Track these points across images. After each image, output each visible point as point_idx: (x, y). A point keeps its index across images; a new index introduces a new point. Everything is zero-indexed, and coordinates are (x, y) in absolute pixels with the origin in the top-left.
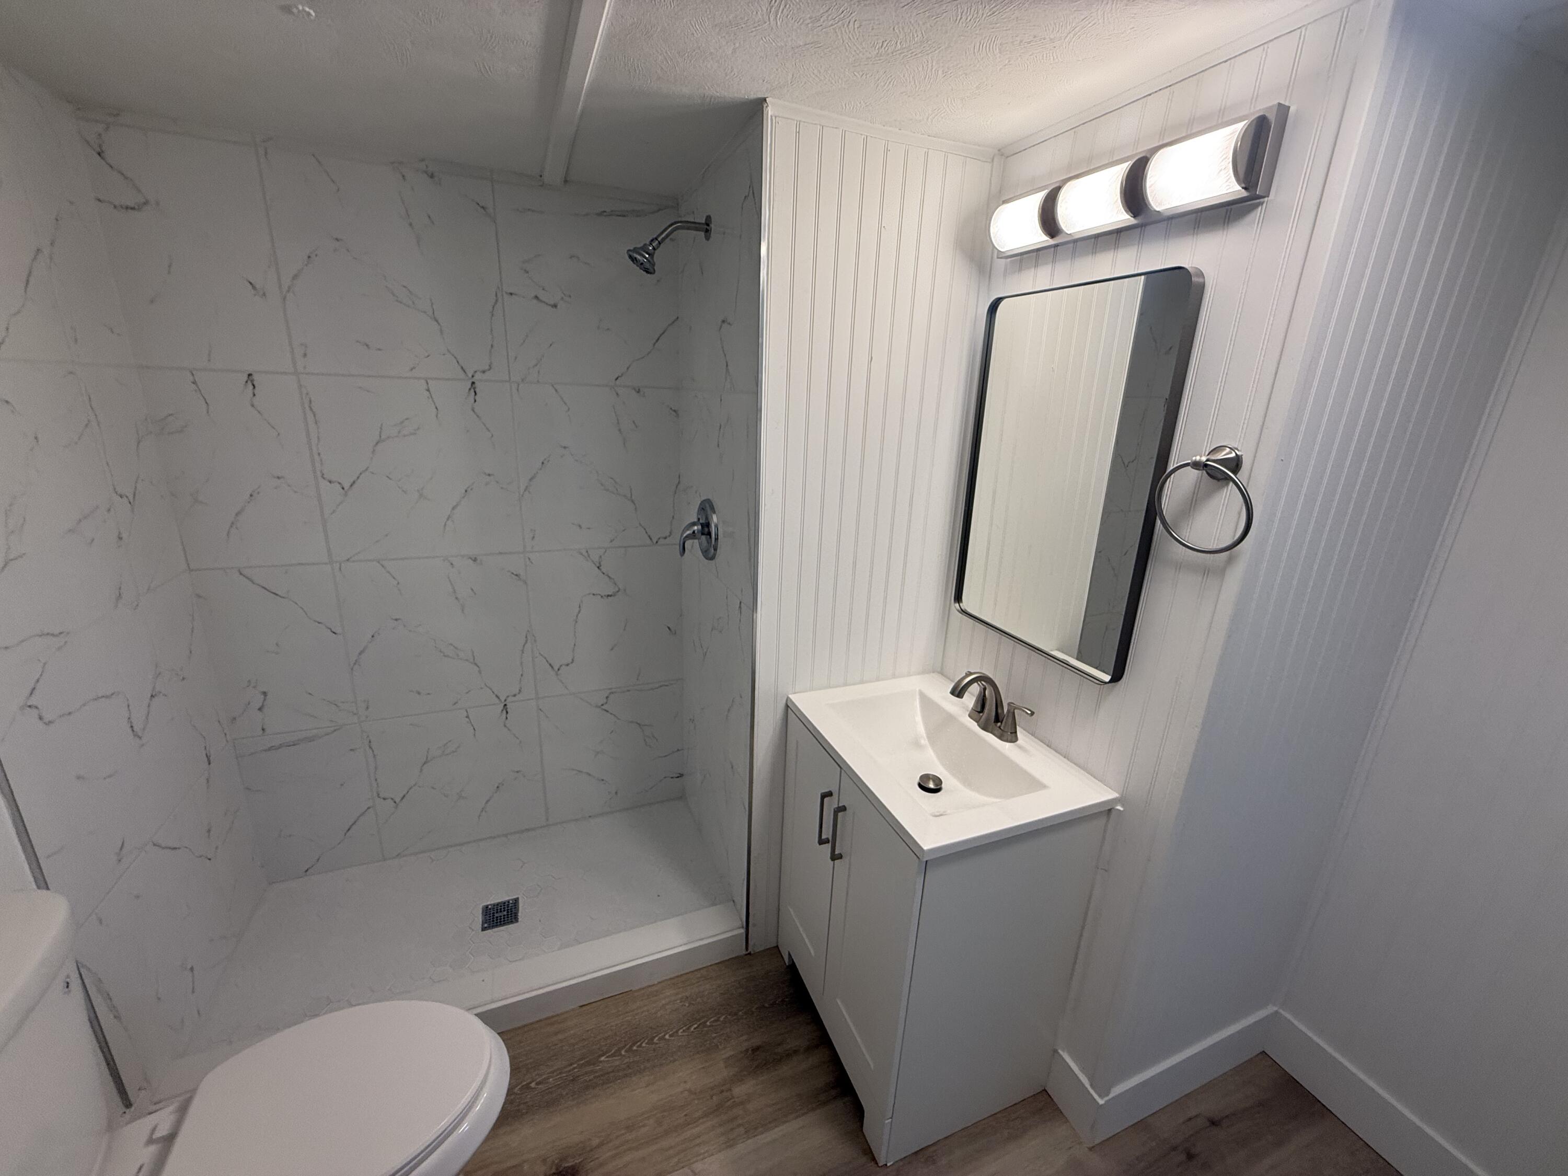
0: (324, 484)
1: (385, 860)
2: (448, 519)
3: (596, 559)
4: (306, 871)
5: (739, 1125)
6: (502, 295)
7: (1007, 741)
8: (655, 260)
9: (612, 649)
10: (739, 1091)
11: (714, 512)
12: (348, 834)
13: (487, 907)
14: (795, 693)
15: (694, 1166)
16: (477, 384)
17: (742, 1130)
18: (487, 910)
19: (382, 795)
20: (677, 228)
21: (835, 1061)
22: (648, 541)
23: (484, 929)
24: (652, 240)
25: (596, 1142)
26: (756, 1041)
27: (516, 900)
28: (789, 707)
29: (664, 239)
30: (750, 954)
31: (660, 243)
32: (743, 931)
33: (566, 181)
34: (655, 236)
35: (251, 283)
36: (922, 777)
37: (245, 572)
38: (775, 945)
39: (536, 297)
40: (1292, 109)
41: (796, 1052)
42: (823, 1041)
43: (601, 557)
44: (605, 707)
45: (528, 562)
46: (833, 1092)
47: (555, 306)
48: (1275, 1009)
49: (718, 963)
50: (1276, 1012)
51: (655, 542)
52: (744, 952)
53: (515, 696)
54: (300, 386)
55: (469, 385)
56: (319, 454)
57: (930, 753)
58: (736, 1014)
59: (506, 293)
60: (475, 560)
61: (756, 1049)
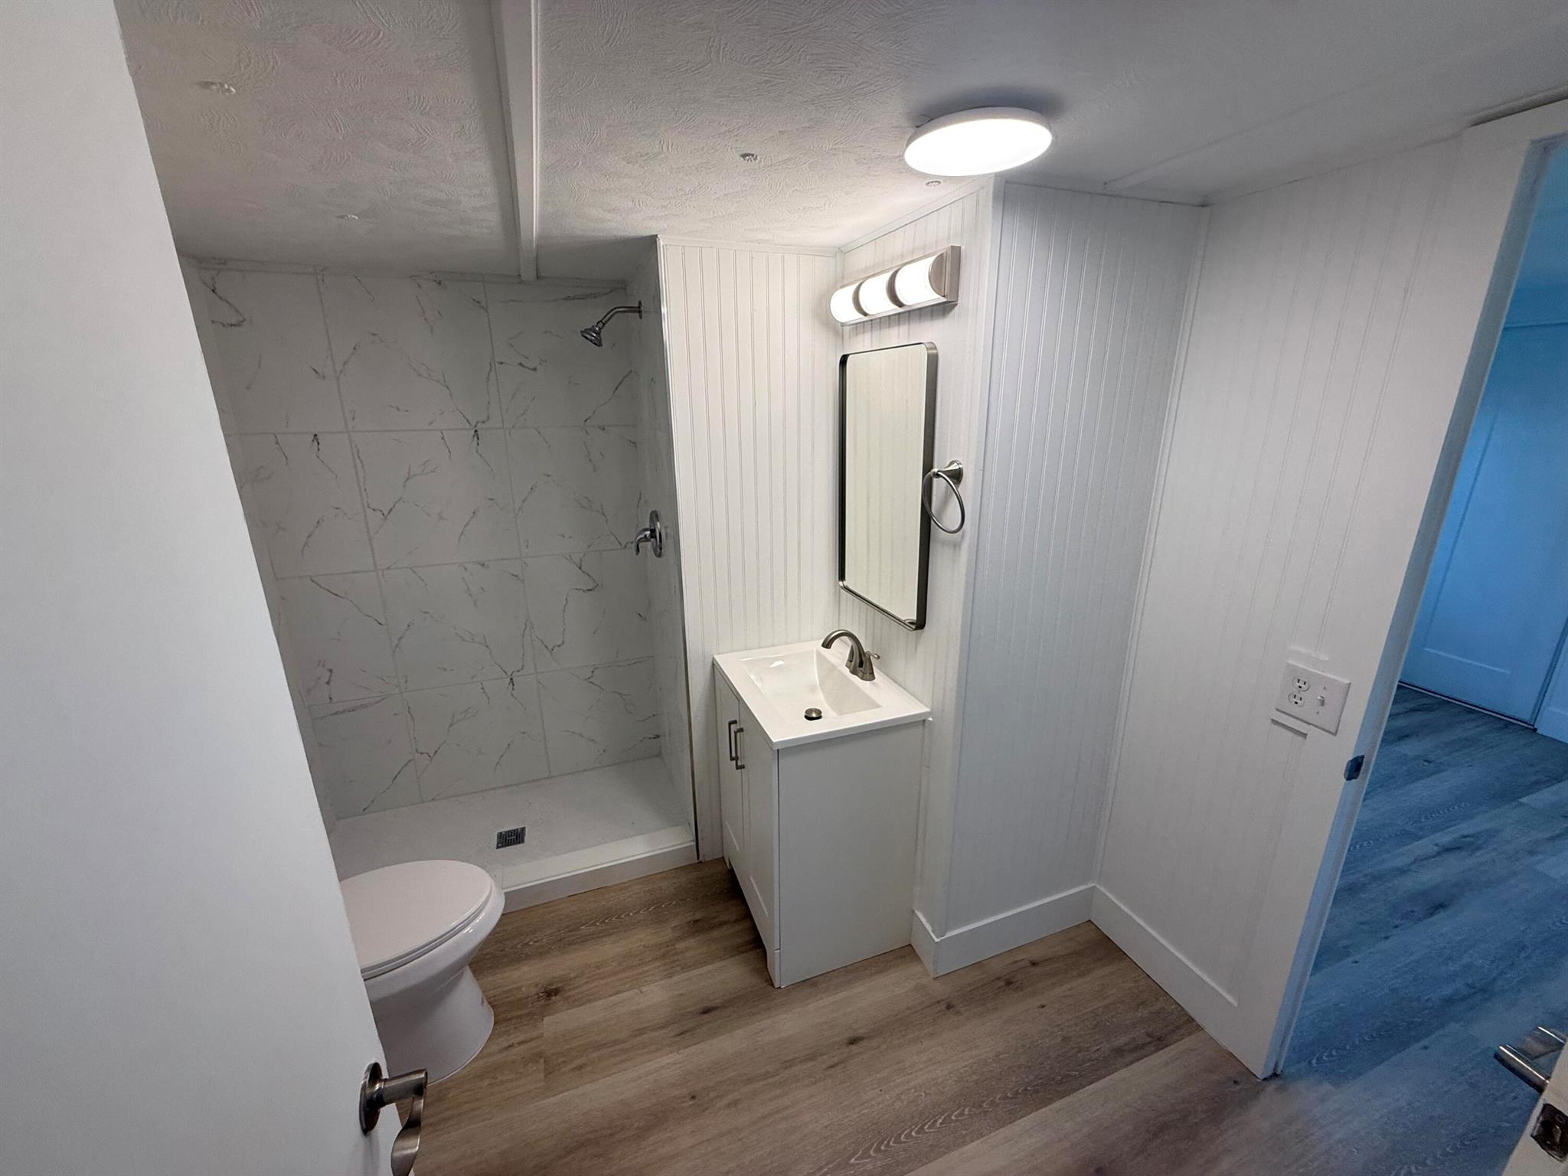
0: (368, 511)
1: (423, 802)
2: (461, 535)
3: (577, 561)
4: (365, 809)
5: (678, 965)
6: (495, 365)
7: (867, 680)
8: (602, 337)
9: (595, 633)
10: (680, 946)
11: (658, 521)
12: (395, 782)
13: (501, 833)
14: (719, 654)
15: (641, 988)
16: (479, 432)
17: (678, 968)
18: (500, 835)
19: (419, 751)
20: (617, 312)
21: (754, 928)
22: (619, 546)
23: (498, 847)
24: (598, 323)
25: (572, 975)
26: (698, 916)
27: (523, 829)
28: (714, 665)
29: (606, 322)
30: (701, 862)
31: (604, 324)
32: (694, 843)
33: (538, 277)
34: (600, 319)
35: (314, 370)
36: (806, 712)
37: (314, 579)
38: (721, 856)
39: (520, 364)
40: (963, 248)
41: (725, 923)
42: (747, 915)
43: (581, 560)
44: (591, 680)
45: (524, 565)
46: (751, 946)
47: (535, 369)
48: (1094, 885)
49: (677, 868)
50: (1094, 887)
51: (623, 546)
52: (696, 861)
53: (519, 671)
54: (351, 442)
55: (473, 432)
56: (365, 490)
57: (821, 696)
58: (684, 900)
59: (498, 362)
60: (483, 565)
61: (695, 922)
